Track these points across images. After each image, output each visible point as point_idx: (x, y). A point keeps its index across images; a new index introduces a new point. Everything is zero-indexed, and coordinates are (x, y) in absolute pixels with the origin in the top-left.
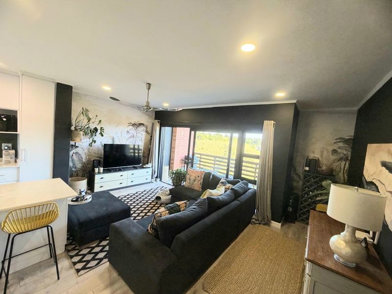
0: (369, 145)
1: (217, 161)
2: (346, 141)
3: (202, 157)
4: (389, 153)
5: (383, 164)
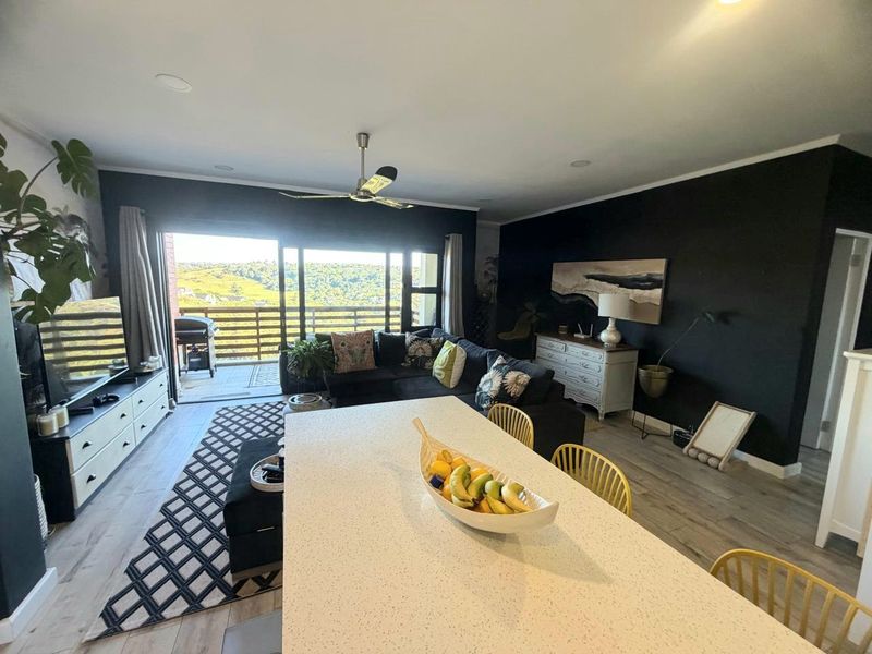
0: (555, 264)
1: (317, 318)
2: (494, 261)
3: (261, 315)
4: (597, 268)
5: (589, 277)
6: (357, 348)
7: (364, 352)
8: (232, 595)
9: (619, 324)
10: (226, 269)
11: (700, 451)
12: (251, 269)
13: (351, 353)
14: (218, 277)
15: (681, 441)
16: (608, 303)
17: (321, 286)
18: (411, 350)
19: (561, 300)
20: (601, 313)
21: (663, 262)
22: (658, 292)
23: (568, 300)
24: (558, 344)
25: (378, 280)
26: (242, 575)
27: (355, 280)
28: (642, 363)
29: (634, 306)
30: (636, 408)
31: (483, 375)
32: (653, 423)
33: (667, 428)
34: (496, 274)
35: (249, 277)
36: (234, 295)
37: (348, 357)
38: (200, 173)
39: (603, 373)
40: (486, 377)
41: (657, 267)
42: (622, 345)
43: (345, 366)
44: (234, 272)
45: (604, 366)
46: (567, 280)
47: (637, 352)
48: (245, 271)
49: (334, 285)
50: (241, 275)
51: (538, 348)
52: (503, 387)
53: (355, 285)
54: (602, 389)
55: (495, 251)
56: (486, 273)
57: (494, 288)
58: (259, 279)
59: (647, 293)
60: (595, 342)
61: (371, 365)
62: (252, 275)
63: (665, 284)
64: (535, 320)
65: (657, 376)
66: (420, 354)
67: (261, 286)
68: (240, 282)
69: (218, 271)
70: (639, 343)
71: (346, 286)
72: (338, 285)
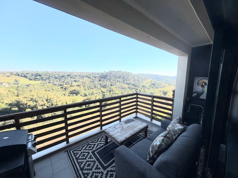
10: (12, 74)
12: (22, 74)
14: (8, 76)
17: (51, 79)
25: (71, 76)
27: (63, 77)
35: (22, 76)
36: (16, 83)
44: (15, 75)
48: (20, 74)
49: (56, 78)
50: (19, 76)
53: (63, 78)
58: (26, 77)
62: (23, 75)
67: (28, 79)
68: (18, 78)
69: (8, 75)
71: (60, 78)
72: (57, 78)
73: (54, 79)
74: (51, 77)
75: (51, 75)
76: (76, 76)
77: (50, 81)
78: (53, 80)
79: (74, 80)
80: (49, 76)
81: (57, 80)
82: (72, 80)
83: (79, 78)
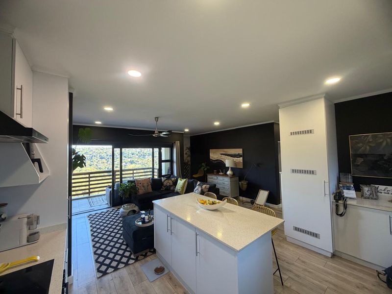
0: (210, 150)
2: (189, 149)
4: (224, 151)
5: (222, 154)
6: (145, 185)
7: (148, 186)
8: (136, 260)
9: (232, 169)
11: (258, 204)
13: (143, 186)
15: (252, 203)
16: (228, 163)
18: (165, 183)
19: (214, 162)
20: (227, 166)
21: (241, 149)
22: (242, 158)
23: (216, 162)
24: (215, 177)
26: (137, 255)
28: (240, 180)
29: (235, 163)
30: (240, 196)
31: (194, 189)
32: (245, 199)
33: (249, 200)
34: (189, 153)
37: (143, 188)
38: (85, 123)
39: (229, 185)
40: (196, 189)
41: (239, 151)
42: (234, 175)
43: (141, 192)
45: (229, 183)
46: (215, 155)
47: (238, 178)
51: (208, 179)
52: (202, 190)
54: (229, 190)
55: (189, 145)
56: (186, 153)
57: (189, 158)
59: (239, 158)
60: (226, 175)
61: (151, 190)
63: (243, 156)
64: (206, 169)
65: (244, 184)
66: (168, 184)
70: (239, 174)
71: (108, 158)
72: (104, 158)
73: (99, 159)
74: (95, 156)
75: (94, 154)
76: (133, 154)
77: (92, 163)
78: (97, 161)
79: (129, 160)
80: (91, 156)
81: (104, 160)
82: (126, 161)
83: (137, 157)
